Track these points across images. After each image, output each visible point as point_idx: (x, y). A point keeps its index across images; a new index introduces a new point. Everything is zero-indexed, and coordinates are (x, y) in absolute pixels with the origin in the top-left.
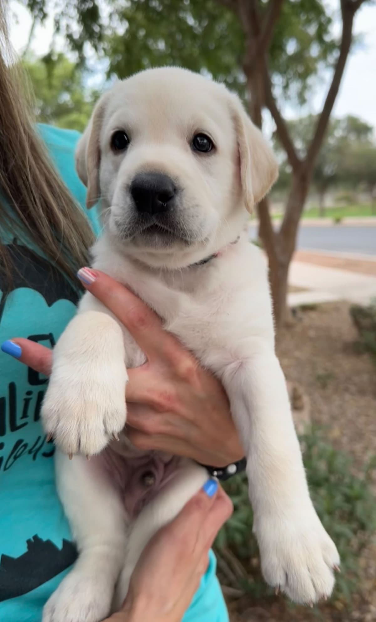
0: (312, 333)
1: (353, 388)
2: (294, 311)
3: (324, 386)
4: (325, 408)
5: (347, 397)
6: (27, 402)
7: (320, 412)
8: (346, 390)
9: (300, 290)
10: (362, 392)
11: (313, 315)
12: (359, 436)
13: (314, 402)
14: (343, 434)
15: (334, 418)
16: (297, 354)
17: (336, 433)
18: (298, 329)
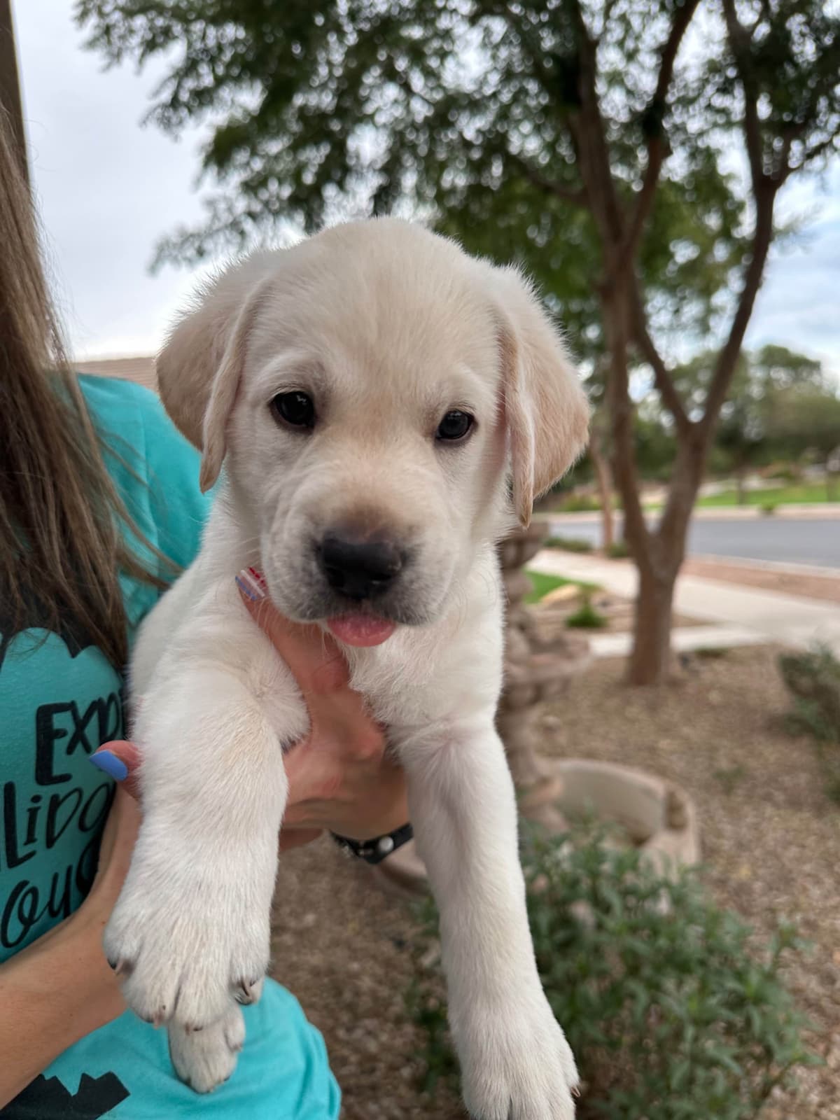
0: (714, 697)
1: (780, 797)
2: (685, 659)
3: (728, 790)
4: (728, 828)
5: (769, 810)
6: (33, 813)
7: (719, 834)
8: (768, 798)
9: (696, 623)
10: (795, 803)
11: (719, 666)
12: (784, 880)
13: (707, 816)
14: (756, 876)
15: (741, 846)
16: (686, 730)
17: (744, 872)
18: (691, 689)
